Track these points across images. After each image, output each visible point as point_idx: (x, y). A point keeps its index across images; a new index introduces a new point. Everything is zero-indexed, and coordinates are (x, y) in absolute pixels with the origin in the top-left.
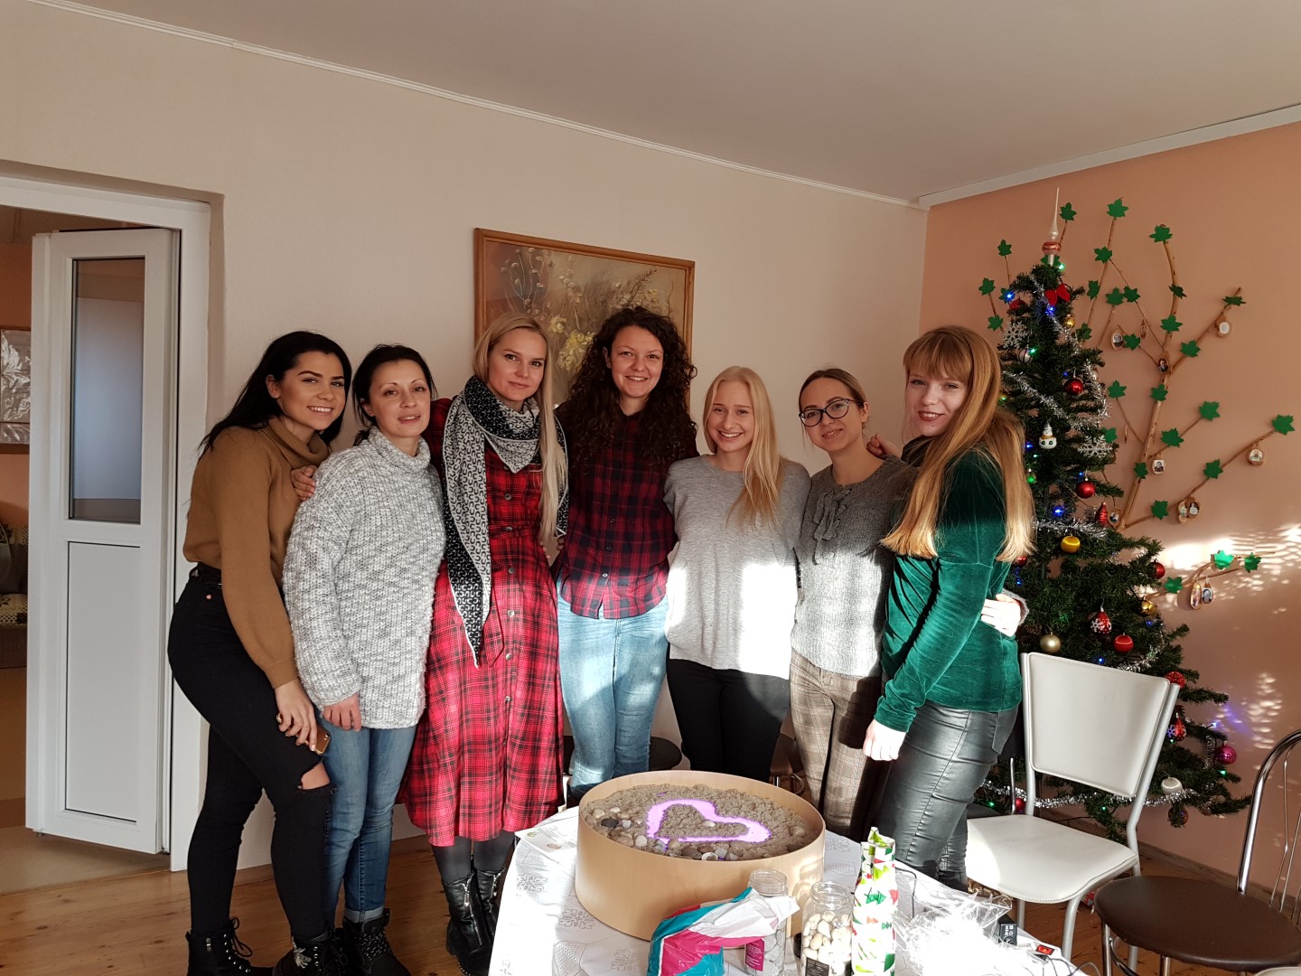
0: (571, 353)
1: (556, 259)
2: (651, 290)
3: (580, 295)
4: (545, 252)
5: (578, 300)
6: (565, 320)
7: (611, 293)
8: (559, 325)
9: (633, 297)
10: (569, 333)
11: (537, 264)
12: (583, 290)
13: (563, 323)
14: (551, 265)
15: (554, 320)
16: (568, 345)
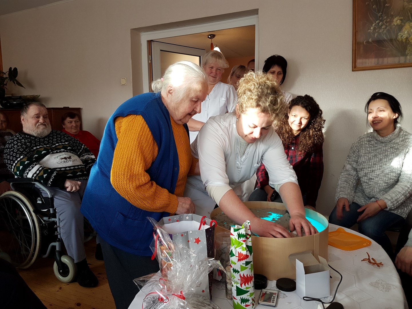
0: (406, 33)
6: (402, 18)
8: (398, 21)
10: (405, 24)
13: (401, 20)
15: (396, 19)
16: (404, 29)
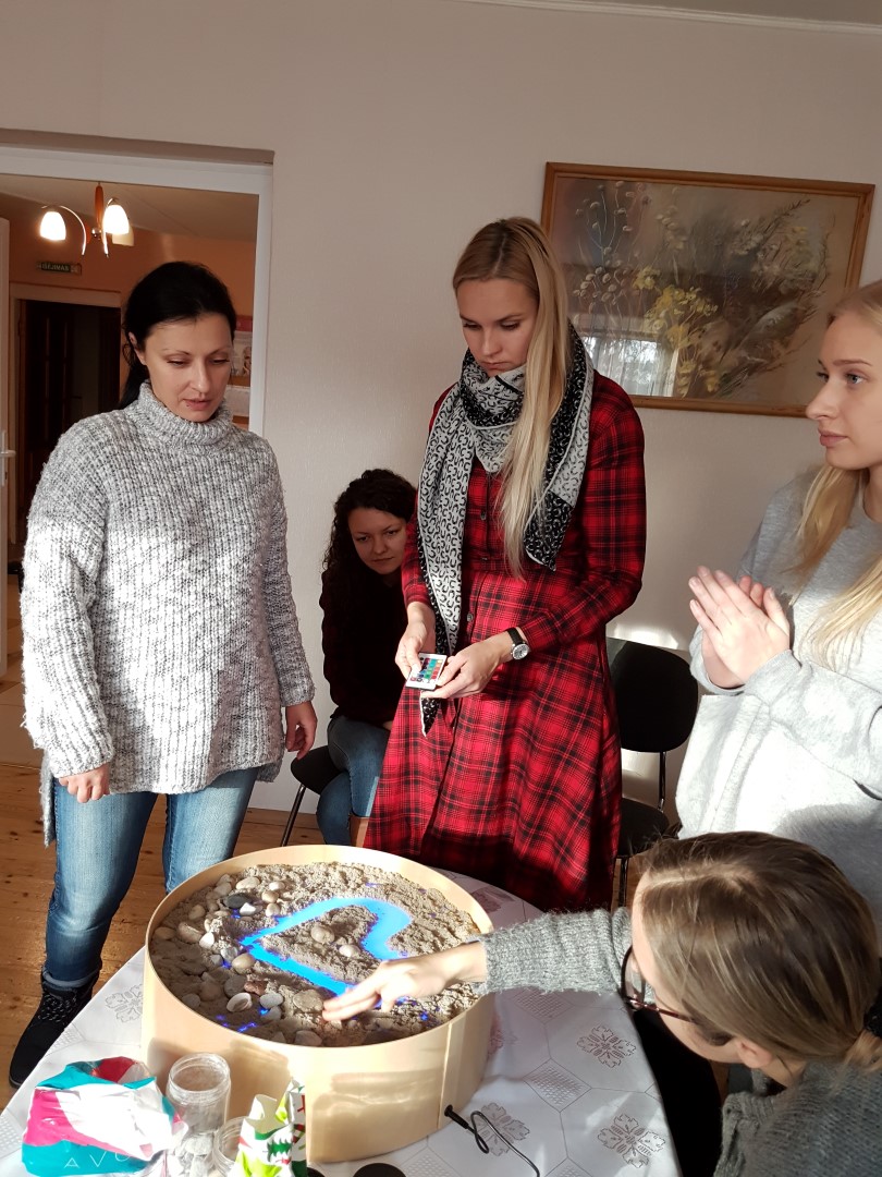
0: (662, 315)
1: (653, 193)
2: (797, 228)
3: (684, 238)
4: (639, 185)
5: (681, 246)
6: (658, 273)
7: (731, 234)
8: (649, 279)
9: (766, 239)
10: (662, 290)
11: (624, 202)
12: (689, 232)
13: (655, 277)
14: (646, 202)
15: (643, 272)
16: (659, 305)
